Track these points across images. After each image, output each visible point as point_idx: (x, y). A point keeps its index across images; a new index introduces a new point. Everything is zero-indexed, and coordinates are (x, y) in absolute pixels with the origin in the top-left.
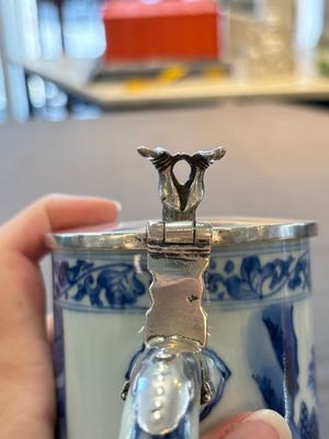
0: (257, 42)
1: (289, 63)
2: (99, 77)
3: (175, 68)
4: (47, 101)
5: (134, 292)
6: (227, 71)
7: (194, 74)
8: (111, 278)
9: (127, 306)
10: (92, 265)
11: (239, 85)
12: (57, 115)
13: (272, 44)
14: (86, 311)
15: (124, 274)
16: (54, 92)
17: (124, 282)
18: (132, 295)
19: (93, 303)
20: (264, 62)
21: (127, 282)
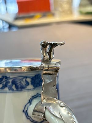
0: (61, 6)
1: (71, 11)
2: (17, 18)
3: (38, 15)
4: (3, 26)
5: (26, 85)
6: (53, 15)
7: (44, 16)
8: (17, 81)
9: (23, 89)
10: (9, 77)
11: (57, 19)
12: (6, 30)
13: (66, 6)
14: (6, 93)
15: (22, 80)
16: (5, 24)
17: (22, 82)
18: (25, 86)
19: (9, 90)
20: (63, 12)
21: (23, 82)
